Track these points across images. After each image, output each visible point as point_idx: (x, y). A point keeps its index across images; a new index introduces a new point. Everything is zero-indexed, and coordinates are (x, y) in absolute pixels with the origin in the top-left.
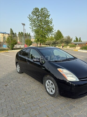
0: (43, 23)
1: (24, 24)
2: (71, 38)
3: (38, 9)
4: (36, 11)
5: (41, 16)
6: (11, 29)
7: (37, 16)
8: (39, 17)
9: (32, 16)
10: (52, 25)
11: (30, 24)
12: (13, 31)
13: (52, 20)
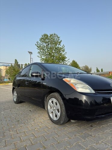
0: (54, 51)
1: (31, 53)
2: (89, 68)
3: (47, 36)
4: (45, 38)
5: (51, 44)
6: (16, 60)
7: (46, 43)
8: (48, 44)
9: (40, 43)
10: (65, 52)
11: (39, 52)
12: (18, 62)
13: (64, 47)
